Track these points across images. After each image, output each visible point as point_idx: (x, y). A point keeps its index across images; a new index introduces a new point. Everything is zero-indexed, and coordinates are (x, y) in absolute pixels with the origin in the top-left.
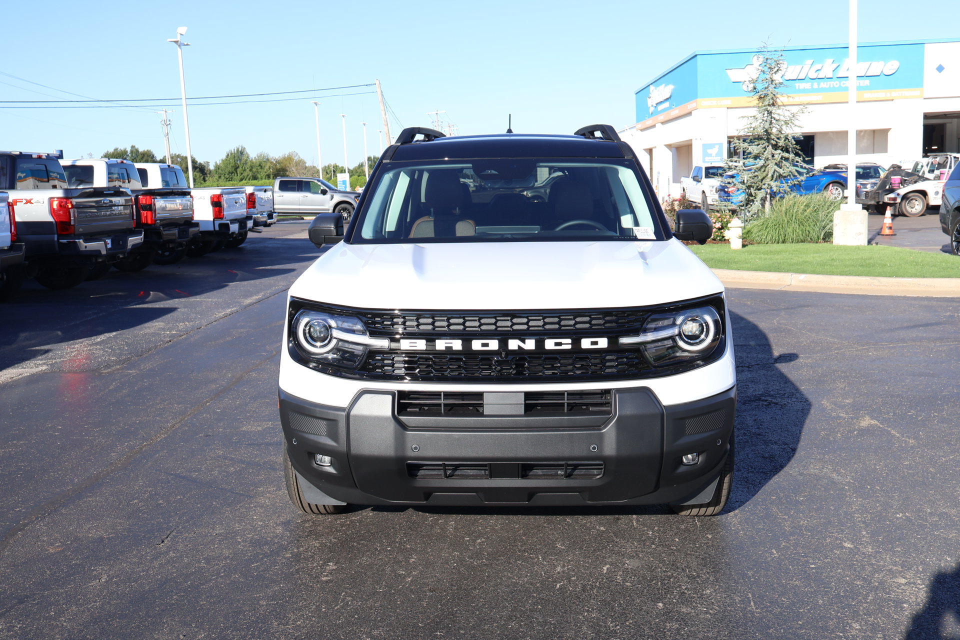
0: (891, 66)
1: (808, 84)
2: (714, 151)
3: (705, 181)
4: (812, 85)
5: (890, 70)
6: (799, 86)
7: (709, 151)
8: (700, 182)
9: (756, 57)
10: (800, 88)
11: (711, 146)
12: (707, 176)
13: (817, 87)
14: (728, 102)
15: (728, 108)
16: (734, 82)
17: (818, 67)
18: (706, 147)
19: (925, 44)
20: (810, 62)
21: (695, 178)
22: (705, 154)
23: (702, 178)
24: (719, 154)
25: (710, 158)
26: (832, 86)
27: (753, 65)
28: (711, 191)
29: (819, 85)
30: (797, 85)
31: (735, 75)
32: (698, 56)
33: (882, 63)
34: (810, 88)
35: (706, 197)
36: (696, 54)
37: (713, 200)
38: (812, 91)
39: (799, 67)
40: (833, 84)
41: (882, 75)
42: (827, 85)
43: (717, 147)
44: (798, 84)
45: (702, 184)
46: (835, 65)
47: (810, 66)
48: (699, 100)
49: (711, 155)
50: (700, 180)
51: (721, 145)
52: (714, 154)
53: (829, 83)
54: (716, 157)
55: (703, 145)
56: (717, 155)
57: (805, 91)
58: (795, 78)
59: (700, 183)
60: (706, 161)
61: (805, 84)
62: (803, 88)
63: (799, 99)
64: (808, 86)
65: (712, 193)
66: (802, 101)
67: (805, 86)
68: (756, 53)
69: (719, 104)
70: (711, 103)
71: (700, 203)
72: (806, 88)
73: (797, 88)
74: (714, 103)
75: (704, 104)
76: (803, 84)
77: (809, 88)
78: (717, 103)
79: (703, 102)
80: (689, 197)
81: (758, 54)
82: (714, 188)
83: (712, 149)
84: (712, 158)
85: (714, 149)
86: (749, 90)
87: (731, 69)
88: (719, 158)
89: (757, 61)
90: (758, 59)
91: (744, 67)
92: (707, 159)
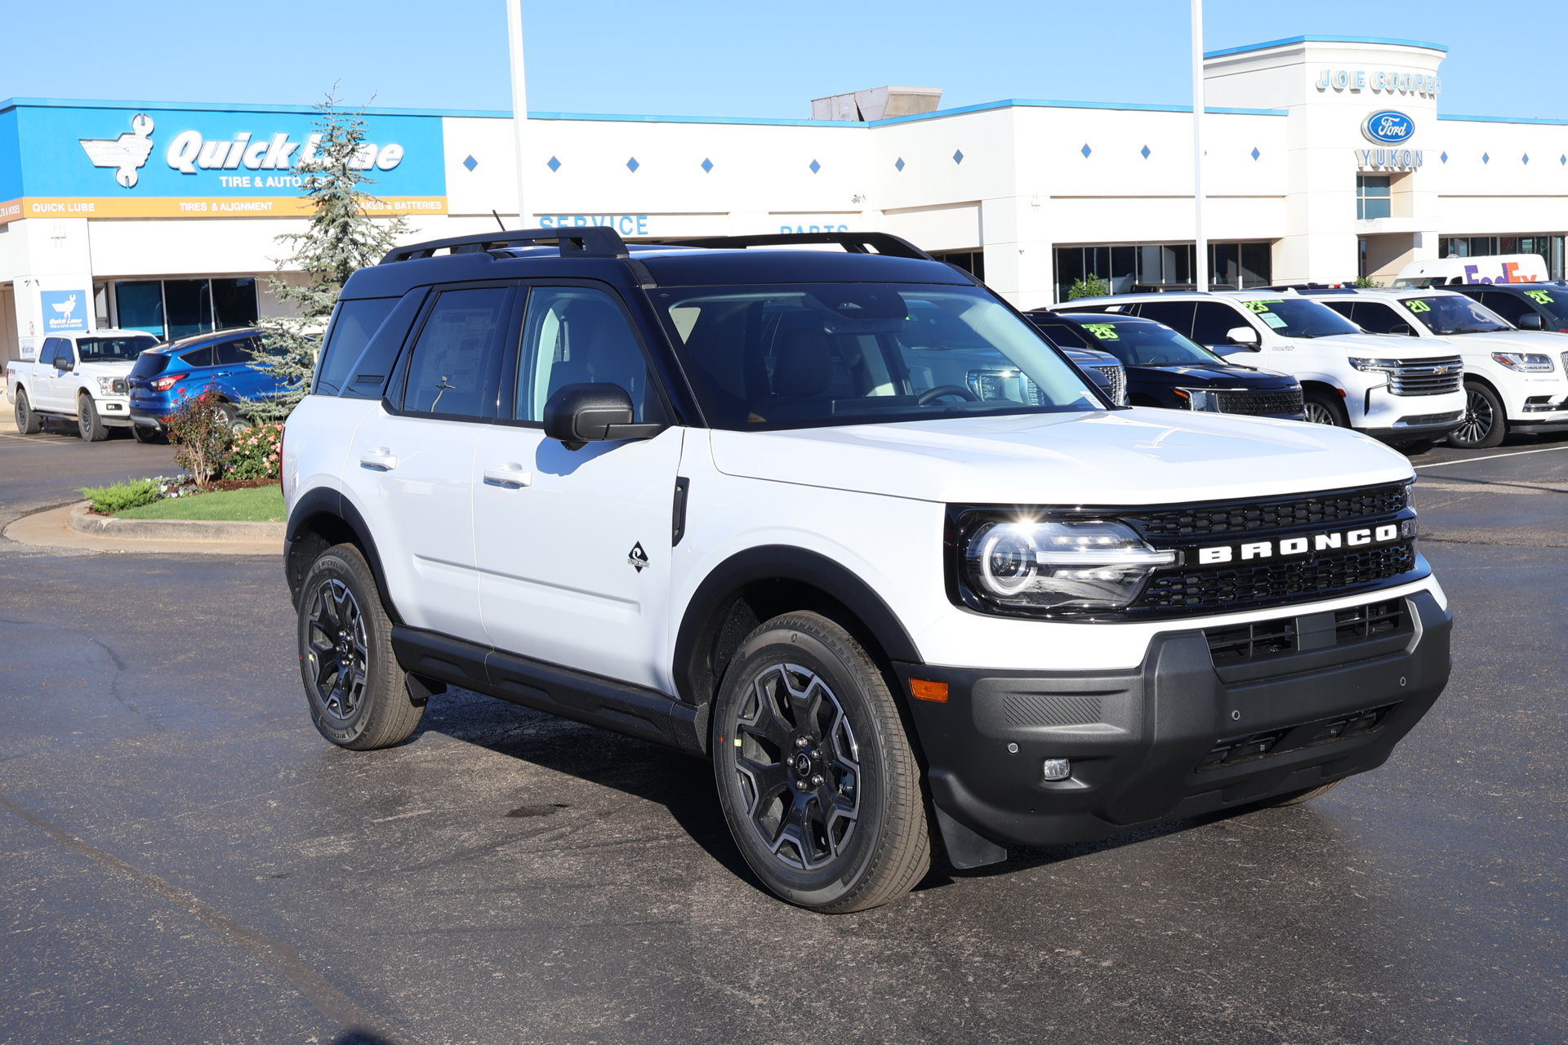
0: (390, 154)
1: (244, 178)
2: (67, 307)
3: (79, 366)
4: (252, 181)
5: (388, 160)
6: (227, 181)
7: (58, 307)
8: (71, 370)
9: (139, 118)
10: (231, 185)
11: (62, 296)
12: (86, 357)
13: (262, 186)
14: (88, 206)
15: (89, 219)
16: (97, 167)
17: (261, 146)
18: (50, 299)
19: (443, 118)
20: (245, 136)
21: (59, 362)
22: (49, 313)
23: (73, 362)
24: (79, 312)
25: (59, 321)
26: (288, 185)
27: (134, 134)
28: (103, 388)
29: (264, 181)
30: (224, 179)
31: (98, 152)
32: (17, 108)
33: (373, 148)
34: (249, 186)
35: (93, 401)
36: (14, 104)
37: (110, 407)
38: (252, 192)
39: (225, 145)
40: (291, 181)
41: (375, 170)
42: (279, 183)
43: (73, 299)
44: (226, 178)
45: (77, 374)
46: (291, 146)
47: (245, 144)
48: (25, 199)
49: (60, 315)
50: (69, 365)
51: (80, 294)
52: (68, 314)
53: (282, 178)
55: (40, 293)
56: (74, 315)
57: (239, 192)
58: (219, 165)
59: (69, 373)
60: (52, 327)
61: (239, 178)
62: (235, 186)
63: (230, 207)
64: (244, 182)
65: (105, 392)
66: (235, 211)
67: (239, 182)
68: (139, 112)
69: (70, 210)
70: (54, 208)
71: (75, 415)
72: (240, 186)
73: (224, 185)
74: (61, 207)
75: (38, 210)
76: (235, 178)
77: (245, 186)
78: (66, 207)
79: (35, 204)
80: (38, 402)
81: (142, 112)
82: (114, 382)
83: (63, 302)
84: (64, 321)
85: (67, 302)
86: (131, 185)
87: (91, 140)
88: (80, 321)
89: (143, 126)
90: (143, 124)
91: (116, 138)
92: (52, 322)
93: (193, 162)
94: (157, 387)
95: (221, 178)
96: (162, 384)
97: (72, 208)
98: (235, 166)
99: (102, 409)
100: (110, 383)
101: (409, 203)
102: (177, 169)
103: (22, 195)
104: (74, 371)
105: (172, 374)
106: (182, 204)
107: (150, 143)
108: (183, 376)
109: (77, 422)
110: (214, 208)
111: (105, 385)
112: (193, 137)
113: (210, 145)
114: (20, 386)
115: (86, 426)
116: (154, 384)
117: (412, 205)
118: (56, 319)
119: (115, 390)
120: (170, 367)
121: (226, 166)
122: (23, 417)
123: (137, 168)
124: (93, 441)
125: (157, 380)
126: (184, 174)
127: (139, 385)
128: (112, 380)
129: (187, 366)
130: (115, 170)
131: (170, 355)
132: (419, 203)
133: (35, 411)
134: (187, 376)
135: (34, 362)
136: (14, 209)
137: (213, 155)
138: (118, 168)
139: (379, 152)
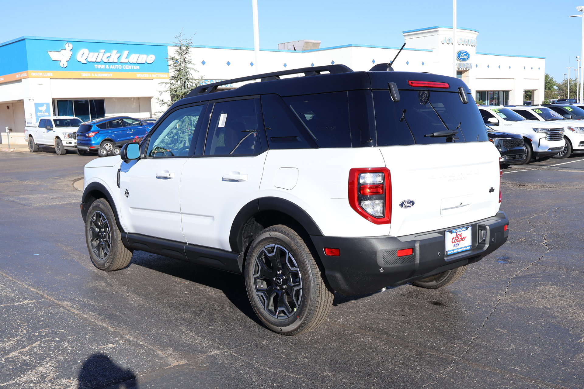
0: (151, 58)
1: (103, 65)
2: (43, 108)
3: (55, 129)
4: (105, 67)
5: (150, 60)
6: (97, 66)
7: (40, 109)
9: (67, 44)
10: (98, 68)
11: (42, 105)
12: (57, 126)
13: (108, 68)
14: (50, 74)
15: (51, 78)
16: (53, 60)
17: (108, 55)
18: (37, 105)
19: (168, 47)
20: (103, 51)
21: (48, 127)
22: (37, 111)
23: (53, 127)
24: (47, 110)
25: (41, 113)
26: (117, 68)
27: (66, 49)
29: (109, 67)
30: (96, 65)
31: (54, 55)
32: (26, 40)
33: (145, 56)
34: (104, 68)
35: (61, 141)
36: (25, 38)
37: (67, 143)
38: (105, 70)
39: (96, 54)
40: (118, 67)
41: (146, 63)
42: (114, 67)
43: (45, 105)
44: (97, 65)
45: (55, 132)
46: (118, 55)
47: (103, 54)
48: (29, 71)
49: (41, 111)
50: (51, 128)
51: (48, 104)
52: (44, 111)
53: (115, 66)
54: (45, 112)
55: (35, 103)
57: (101, 70)
58: (95, 61)
59: (51, 131)
60: (38, 115)
61: (101, 65)
62: (100, 68)
63: (98, 75)
64: (103, 67)
65: (65, 137)
66: (100, 77)
67: (101, 67)
68: (67, 42)
69: (44, 75)
70: (39, 74)
71: (54, 146)
72: (101, 68)
73: (96, 68)
74: (41, 74)
75: (33, 75)
76: (100, 65)
77: (103, 68)
78: (43, 74)
79: (32, 73)
80: (38, 141)
81: (68, 42)
82: (69, 134)
83: (42, 107)
84: (42, 113)
85: (43, 107)
86: (65, 67)
87: (51, 51)
88: (48, 113)
89: (69, 47)
90: (69, 46)
91: (60, 51)
92: (39, 114)
93: (86, 60)
94: (88, 136)
95: (95, 65)
96: (90, 135)
97: (45, 74)
98: (100, 61)
99: (64, 143)
100: (67, 134)
101: (157, 75)
102: (80, 62)
103: (28, 70)
104: (53, 130)
105: (93, 132)
106: (82, 74)
107: (71, 53)
108: (97, 132)
109: (54, 148)
110: (93, 75)
111: (65, 135)
112: (86, 51)
113: (91, 54)
114: (30, 136)
115: (58, 149)
116: (87, 135)
117: (158, 76)
118: (40, 112)
119: (69, 137)
120: (92, 129)
121: (97, 61)
122: (31, 146)
123: (67, 61)
124: (61, 154)
125: (88, 134)
126: (82, 63)
127: (81, 135)
128: (68, 133)
129: (98, 129)
130: (59, 62)
131: (92, 125)
132: (160, 75)
133: (37, 144)
134: (99, 132)
135: (36, 127)
136: (24, 75)
137: (93, 57)
138: (60, 61)
139: (147, 57)
